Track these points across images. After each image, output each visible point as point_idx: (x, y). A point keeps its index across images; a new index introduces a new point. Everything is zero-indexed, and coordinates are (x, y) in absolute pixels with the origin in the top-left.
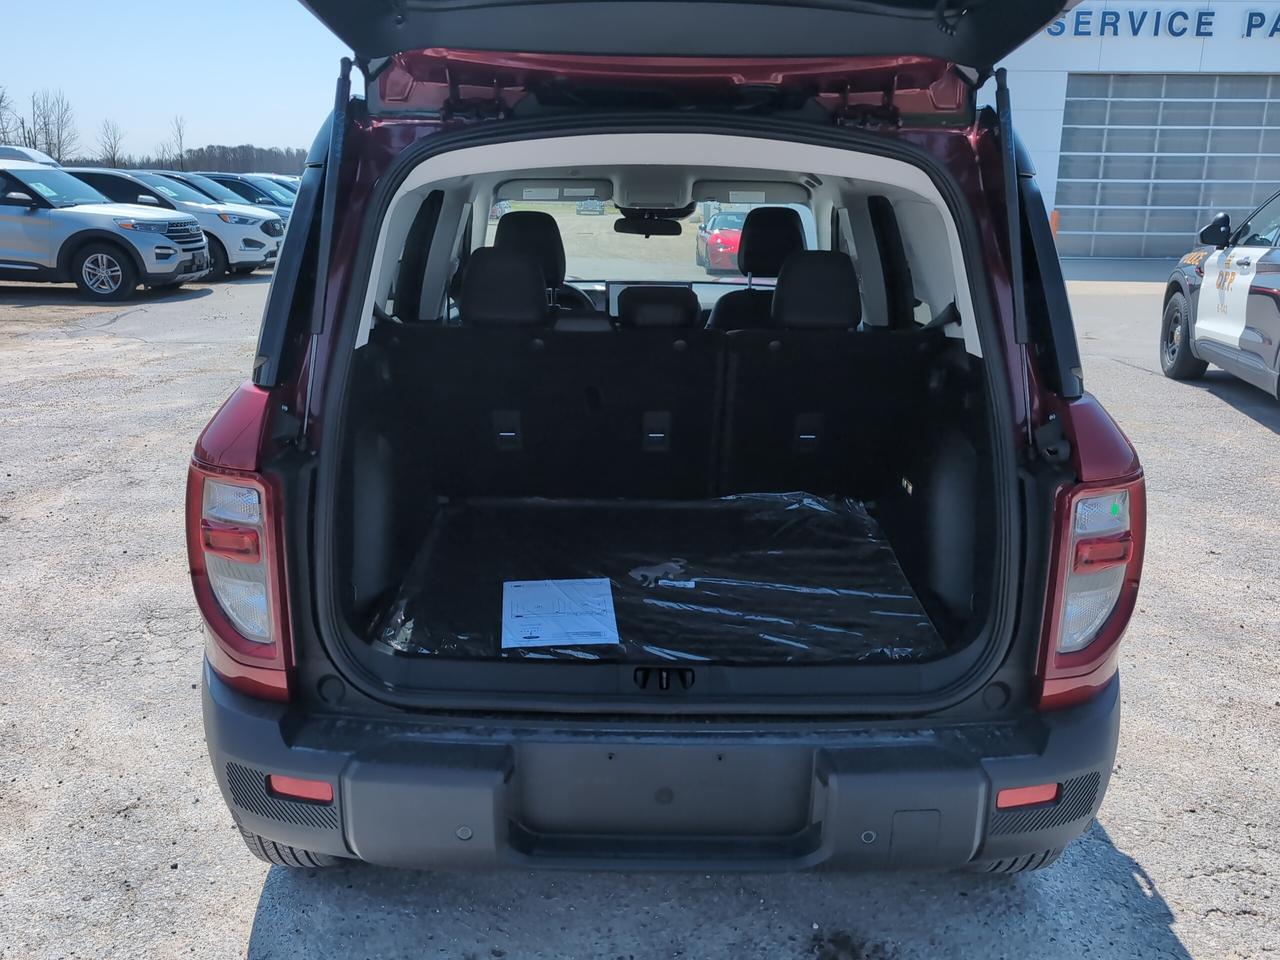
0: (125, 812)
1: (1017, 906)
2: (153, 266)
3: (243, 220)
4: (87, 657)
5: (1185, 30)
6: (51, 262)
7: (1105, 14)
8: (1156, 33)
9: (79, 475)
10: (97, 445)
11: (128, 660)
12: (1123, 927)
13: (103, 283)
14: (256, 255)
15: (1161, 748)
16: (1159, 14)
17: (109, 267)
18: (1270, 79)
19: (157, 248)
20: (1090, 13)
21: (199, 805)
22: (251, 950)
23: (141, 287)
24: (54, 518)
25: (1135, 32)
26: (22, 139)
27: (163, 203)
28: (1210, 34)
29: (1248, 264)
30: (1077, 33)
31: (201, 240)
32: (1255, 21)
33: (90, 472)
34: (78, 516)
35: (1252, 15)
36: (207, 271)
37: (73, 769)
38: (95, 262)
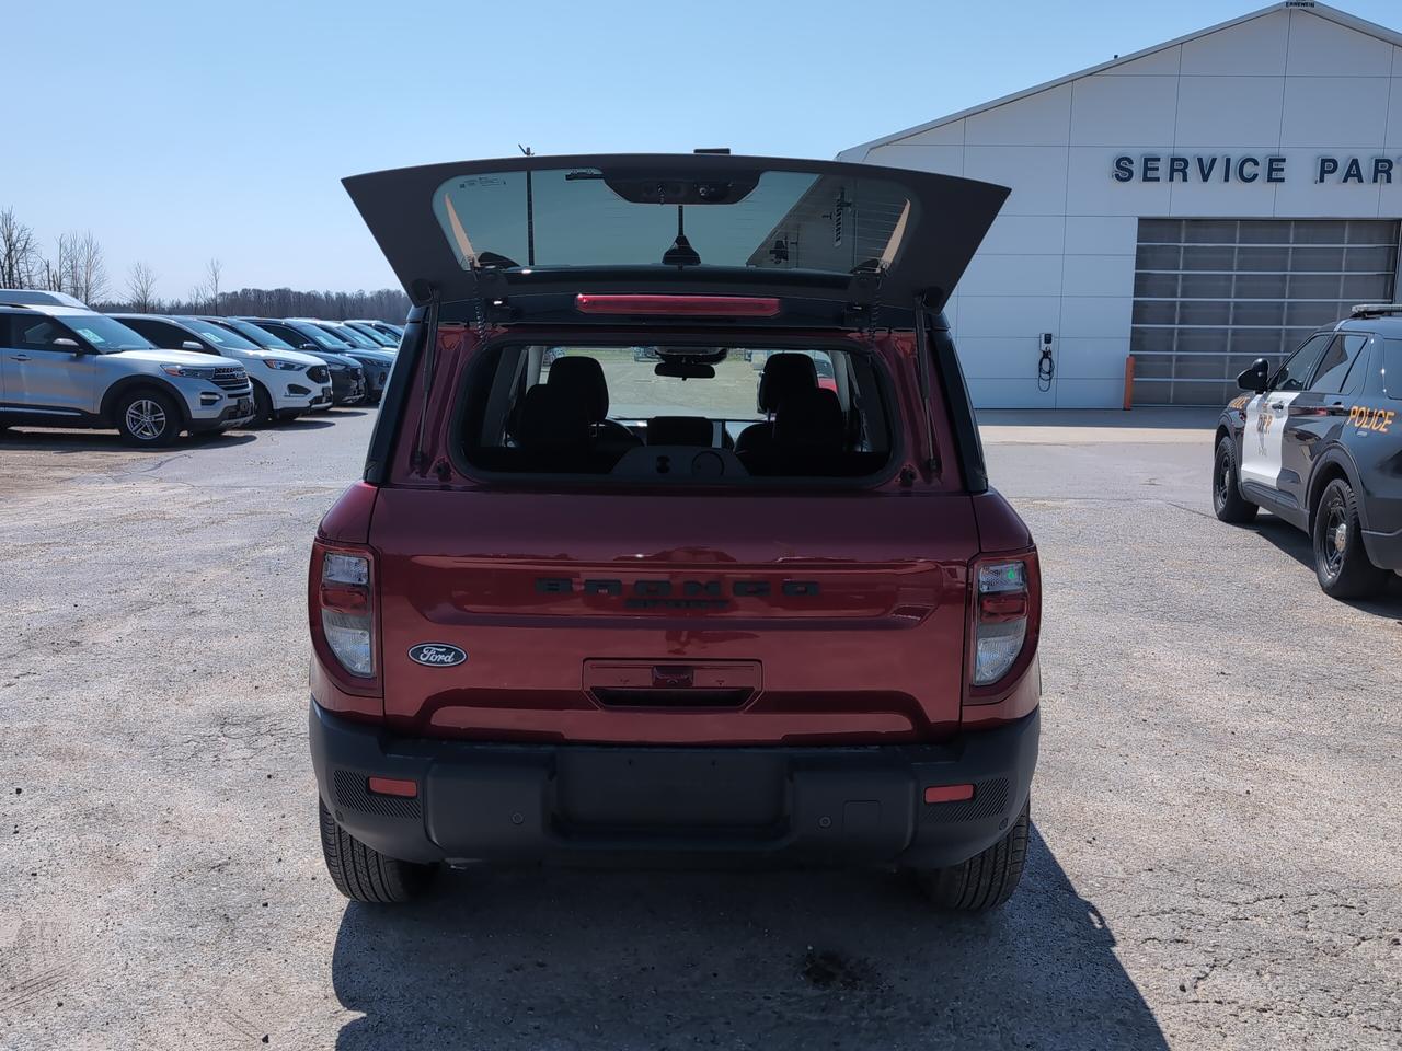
0: (220, 868)
1: (983, 935)
2: (198, 412)
3: (289, 366)
4: (169, 755)
5: (1256, 176)
6: (94, 408)
7: (1173, 160)
8: (1226, 179)
9: (143, 606)
10: (156, 579)
11: (208, 757)
12: (1070, 949)
13: (146, 429)
14: (302, 402)
15: (1136, 825)
16: (1228, 160)
17: (152, 413)
18: (1347, 224)
19: (203, 393)
20: (1158, 160)
21: (282, 863)
22: (334, 961)
23: (184, 434)
24: (124, 642)
25: (1205, 178)
26: (47, 283)
27: (208, 348)
28: (1282, 180)
29: (1282, 408)
30: (1146, 179)
31: (247, 386)
32: (1327, 166)
33: (153, 604)
34: (147, 641)
35: (1324, 161)
36: (251, 417)
37: (169, 837)
38: (139, 408)
